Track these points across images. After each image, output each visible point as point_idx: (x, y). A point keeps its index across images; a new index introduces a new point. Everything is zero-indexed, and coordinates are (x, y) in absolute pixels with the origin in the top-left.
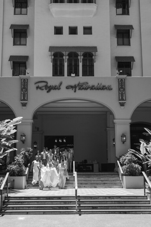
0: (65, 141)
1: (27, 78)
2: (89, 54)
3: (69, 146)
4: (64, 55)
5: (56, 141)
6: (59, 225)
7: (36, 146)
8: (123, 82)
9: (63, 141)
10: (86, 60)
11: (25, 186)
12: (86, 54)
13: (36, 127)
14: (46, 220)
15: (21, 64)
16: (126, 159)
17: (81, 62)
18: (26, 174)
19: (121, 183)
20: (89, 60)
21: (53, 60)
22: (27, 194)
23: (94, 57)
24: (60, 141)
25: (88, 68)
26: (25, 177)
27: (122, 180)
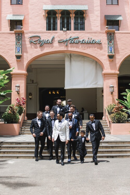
0: (58, 93)
1: (21, 32)
2: (80, 12)
3: (62, 98)
4: (57, 13)
5: (50, 93)
6: (47, 170)
7: (31, 97)
8: (112, 36)
9: (56, 93)
10: (78, 18)
11: (19, 133)
12: (78, 12)
13: (31, 80)
14: (34, 165)
15: (17, 23)
16: (113, 108)
17: (72, 20)
18: (20, 122)
19: (109, 130)
20: (80, 17)
21: (47, 17)
22: (19, 140)
23: (84, 15)
24: (54, 93)
25: (79, 25)
26: (19, 124)
27: (110, 127)
